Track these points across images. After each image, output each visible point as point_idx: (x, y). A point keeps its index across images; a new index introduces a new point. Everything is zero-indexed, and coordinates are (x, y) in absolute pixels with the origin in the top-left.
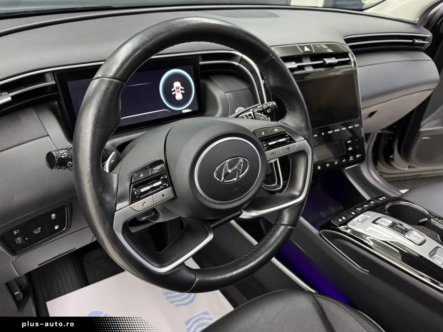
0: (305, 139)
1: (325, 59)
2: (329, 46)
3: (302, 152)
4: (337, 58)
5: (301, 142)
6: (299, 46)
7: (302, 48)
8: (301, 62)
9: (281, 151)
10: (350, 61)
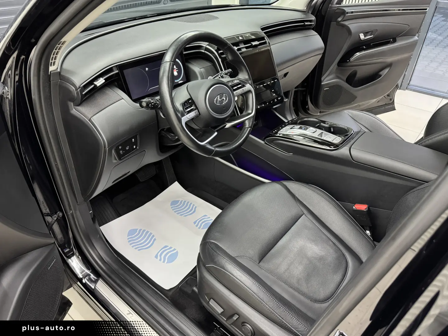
0: (250, 84)
1: (252, 43)
2: (252, 34)
3: (249, 91)
4: (258, 41)
5: (248, 87)
6: (236, 37)
7: (238, 37)
8: (239, 46)
9: (239, 91)
10: (266, 42)
